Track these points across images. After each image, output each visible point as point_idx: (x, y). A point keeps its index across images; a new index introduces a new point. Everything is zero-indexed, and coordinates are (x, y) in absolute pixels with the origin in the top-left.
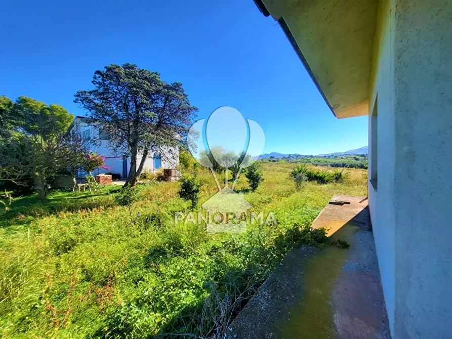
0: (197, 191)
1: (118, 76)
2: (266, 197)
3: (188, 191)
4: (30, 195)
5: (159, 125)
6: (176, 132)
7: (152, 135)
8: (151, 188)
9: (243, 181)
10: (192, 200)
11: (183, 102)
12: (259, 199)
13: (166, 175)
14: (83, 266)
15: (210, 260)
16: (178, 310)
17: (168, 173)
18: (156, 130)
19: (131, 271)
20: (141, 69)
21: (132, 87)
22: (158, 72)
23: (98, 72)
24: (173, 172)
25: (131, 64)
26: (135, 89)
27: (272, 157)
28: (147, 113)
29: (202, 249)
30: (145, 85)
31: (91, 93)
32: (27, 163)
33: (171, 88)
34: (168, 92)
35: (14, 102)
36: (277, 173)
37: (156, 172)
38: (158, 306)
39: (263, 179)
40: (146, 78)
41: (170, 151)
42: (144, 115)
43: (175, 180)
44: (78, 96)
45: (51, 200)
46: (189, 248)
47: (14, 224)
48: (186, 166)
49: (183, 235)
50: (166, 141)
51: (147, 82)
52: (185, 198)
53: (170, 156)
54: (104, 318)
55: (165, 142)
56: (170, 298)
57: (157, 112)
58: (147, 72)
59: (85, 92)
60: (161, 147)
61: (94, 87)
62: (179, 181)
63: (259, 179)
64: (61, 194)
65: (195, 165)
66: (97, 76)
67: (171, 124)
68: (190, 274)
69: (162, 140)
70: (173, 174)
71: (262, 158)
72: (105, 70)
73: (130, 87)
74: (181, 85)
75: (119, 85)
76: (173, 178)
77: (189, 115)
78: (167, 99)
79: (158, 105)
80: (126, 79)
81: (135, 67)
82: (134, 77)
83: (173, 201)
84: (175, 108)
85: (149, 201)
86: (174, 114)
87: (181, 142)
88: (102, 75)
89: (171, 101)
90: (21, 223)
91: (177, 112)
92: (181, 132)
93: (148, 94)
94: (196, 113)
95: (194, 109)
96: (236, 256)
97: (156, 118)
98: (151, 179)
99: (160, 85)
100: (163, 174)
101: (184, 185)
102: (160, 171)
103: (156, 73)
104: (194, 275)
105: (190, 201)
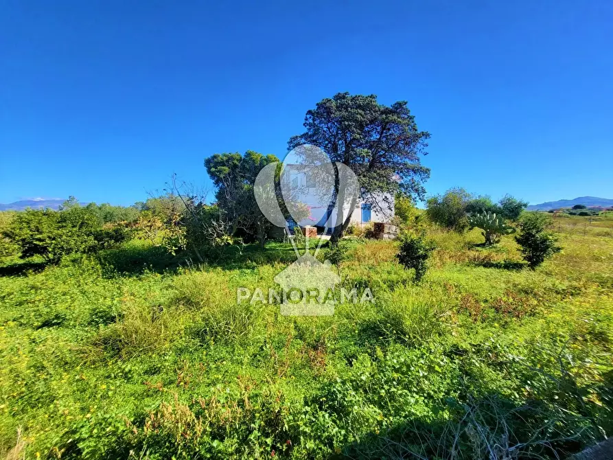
0: (425, 257)
1: (329, 111)
2: (566, 283)
3: (411, 255)
4: (252, 243)
5: (372, 165)
6: (394, 172)
7: (364, 179)
8: (358, 246)
9: (509, 247)
10: (416, 269)
11: (407, 128)
12: (549, 284)
13: (377, 231)
14: (295, 322)
15: (450, 364)
16: (405, 417)
17: (379, 227)
18: (368, 171)
19: (341, 343)
20: (354, 96)
21: (344, 121)
22: (374, 95)
23: (309, 112)
24: (387, 227)
25: (342, 92)
26: (346, 123)
27: (577, 207)
28: (358, 150)
29: (435, 344)
30: (359, 116)
31: (302, 137)
32: (253, 213)
33: (391, 112)
34: (387, 118)
35: (243, 157)
36: (592, 238)
37: (364, 226)
38: (376, 399)
39: (559, 249)
40: (359, 107)
41: (386, 199)
42: (356, 154)
43: (389, 238)
44: (291, 142)
45: (268, 250)
46: (415, 337)
47: (245, 268)
48: (405, 218)
49: (406, 316)
50: (381, 185)
51: (360, 111)
52: (406, 265)
53: (384, 205)
54: (318, 386)
55: (379, 187)
56: (392, 397)
57: (370, 148)
58: (360, 98)
59: (297, 137)
60: (374, 195)
61: (305, 130)
62: (395, 240)
63: (548, 247)
64: (274, 245)
65: (417, 218)
66: (308, 116)
67: (388, 162)
68: (421, 375)
69: (376, 184)
70: (386, 230)
71: (550, 208)
72: (316, 108)
73: (340, 123)
74: (406, 103)
75: (329, 121)
76: (386, 236)
77: (414, 146)
78: (383, 129)
79: (372, 138)
80: (338, 113)
81: (347, 96)
82: (346, 109)
83: (387, 266)
84: (394, 139)
85: (357, 263)
86: (393, 148)
87: (401, 185)
88: (313, 114)
89: (389, 129)
90: (248, 268)
91: (397, 143)
92: (401, 172)
93: (361, 126)
94: (426, 141)
95: (423, 135)
96: (502, 375)
97: (369, 156)
98: (358, 235)
99: (375, 112)
100: (373, 230)
101: (405, 246)
102: (369, 225)
103: (372, 96)
104: (426, 377)
105: (413, 270)
